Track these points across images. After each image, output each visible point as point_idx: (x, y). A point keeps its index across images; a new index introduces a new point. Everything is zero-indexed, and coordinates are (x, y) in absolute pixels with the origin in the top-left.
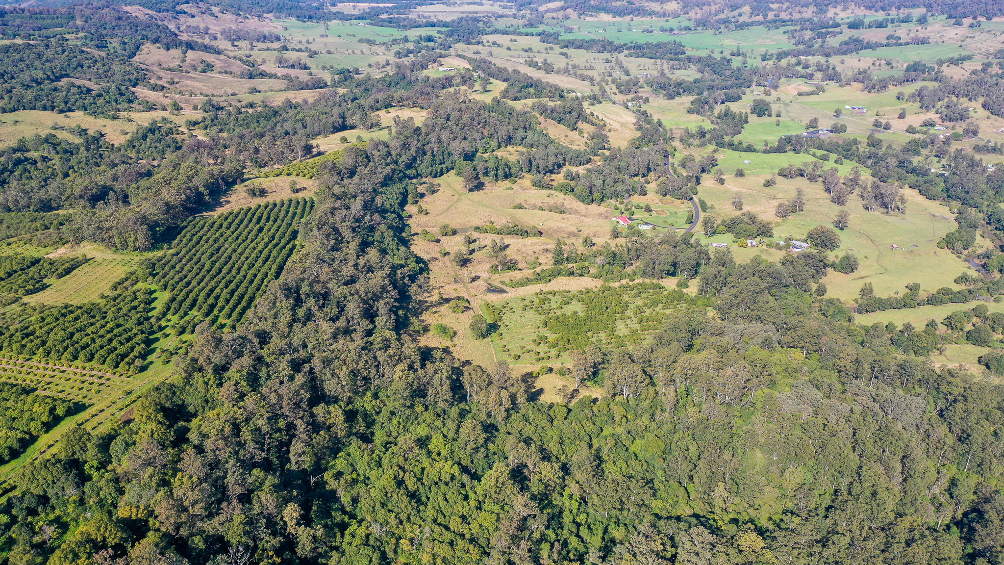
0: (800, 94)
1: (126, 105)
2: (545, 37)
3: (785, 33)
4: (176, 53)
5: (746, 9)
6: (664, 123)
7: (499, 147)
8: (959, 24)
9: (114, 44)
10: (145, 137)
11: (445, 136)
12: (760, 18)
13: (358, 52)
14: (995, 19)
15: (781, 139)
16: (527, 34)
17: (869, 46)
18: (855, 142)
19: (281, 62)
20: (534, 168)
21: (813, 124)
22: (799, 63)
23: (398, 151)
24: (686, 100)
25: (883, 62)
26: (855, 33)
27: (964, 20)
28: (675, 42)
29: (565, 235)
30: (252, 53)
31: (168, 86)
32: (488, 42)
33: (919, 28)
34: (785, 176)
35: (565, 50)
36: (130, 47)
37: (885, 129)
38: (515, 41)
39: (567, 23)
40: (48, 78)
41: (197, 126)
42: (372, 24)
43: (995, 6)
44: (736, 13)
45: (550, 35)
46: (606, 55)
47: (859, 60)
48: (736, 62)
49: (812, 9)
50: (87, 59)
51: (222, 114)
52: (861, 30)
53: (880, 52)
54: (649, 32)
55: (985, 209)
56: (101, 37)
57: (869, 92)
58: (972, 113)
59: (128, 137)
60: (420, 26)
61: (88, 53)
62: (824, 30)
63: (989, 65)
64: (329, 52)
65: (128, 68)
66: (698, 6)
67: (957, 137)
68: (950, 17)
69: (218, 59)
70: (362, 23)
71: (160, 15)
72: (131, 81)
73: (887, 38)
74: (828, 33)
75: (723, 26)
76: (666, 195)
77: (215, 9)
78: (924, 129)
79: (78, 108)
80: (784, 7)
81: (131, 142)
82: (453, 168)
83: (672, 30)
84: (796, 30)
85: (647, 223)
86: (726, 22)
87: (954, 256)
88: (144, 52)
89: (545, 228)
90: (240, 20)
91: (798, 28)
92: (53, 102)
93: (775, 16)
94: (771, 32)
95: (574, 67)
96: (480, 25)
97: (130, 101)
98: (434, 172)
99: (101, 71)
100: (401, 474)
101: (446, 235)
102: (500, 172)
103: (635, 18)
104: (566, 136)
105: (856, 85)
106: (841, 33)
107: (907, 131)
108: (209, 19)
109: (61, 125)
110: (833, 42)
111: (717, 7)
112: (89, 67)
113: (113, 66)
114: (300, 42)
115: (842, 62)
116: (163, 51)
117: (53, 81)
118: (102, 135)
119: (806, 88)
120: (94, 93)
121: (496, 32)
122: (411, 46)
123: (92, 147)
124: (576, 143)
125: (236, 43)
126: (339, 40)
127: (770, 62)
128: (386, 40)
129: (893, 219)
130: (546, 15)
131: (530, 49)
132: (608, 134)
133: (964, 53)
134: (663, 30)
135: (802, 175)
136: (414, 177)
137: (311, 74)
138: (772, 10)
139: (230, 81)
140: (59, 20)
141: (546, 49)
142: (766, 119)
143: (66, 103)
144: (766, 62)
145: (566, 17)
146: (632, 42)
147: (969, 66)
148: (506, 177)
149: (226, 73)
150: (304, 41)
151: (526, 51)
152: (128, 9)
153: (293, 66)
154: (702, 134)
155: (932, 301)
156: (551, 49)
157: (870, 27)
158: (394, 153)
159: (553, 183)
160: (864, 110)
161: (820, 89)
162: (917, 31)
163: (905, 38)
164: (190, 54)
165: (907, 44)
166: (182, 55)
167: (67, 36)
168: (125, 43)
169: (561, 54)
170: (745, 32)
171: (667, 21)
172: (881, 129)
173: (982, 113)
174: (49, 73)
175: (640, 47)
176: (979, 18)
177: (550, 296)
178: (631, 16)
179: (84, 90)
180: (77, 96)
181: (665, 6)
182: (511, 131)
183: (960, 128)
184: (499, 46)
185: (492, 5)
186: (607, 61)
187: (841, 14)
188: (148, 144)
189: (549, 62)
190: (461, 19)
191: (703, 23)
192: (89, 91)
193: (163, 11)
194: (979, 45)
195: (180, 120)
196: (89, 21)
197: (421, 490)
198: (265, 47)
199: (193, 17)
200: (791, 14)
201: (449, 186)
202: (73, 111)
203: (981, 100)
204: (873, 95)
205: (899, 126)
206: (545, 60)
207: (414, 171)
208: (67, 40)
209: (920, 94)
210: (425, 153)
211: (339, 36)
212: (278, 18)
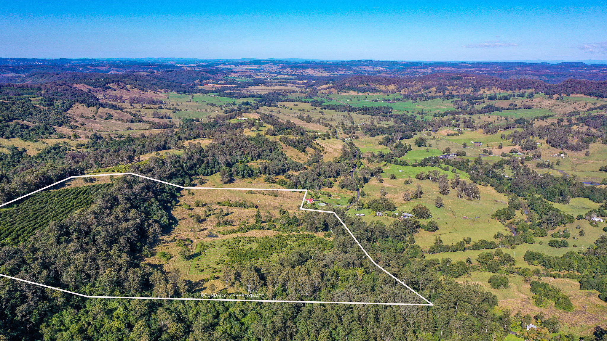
0: (448, 135)
1: (47, 135)
2: (314, 103)
3: (452, 102)
4: (93, 109)
5: (433, 89)
6: (361, 150)
7: (252, 160)
8: (551, 98)
9: (58, 103)
10: (49, 152)
11: (218, 153)
12: (441, 94)
13: (204, 110)
14: (571, 95)
15: (425, 158)
16: (305, 102)
17: (497, 109)
18: (468, 161)
19: (155, 115)
20: (267, 171)
21: (448, 151)
22: (454, 119)
23: (185, 161)
24: (381, 137)
25: (503, 118)
26: (491, 102)
27: (554, 96)
28: (388, 106)
29: (272, 208)
30: (141, 110)
31: (80, 126)
32: (281, 105)
33: (528, 100)
34: (419, 179)
35: (322, 111)
36: (67, 105)
37: (489, 154)
38: (297, 105)
39: (330, 96)
40: (5, 120)
41: (82, 147)
42: (219, 96)
43: (571, 88)
44: (427, 91)
45: (318, 102)
46: (346, 113)
47: (489, 117)
48: (419, 118)
49: (471, 89)
50: (35, 110)
51: (100, 141)
52: (496, 101)
53: (504, 113)
54: (376, 101)
55: (528, 198)
56: (50, 100)
57: (487, 134)
58: (538, 146)
59: (40, 152)
60: (246, 97)
61: (37, 108)
62: (474, 101)
63: (562, 120)
64: (187, 110)
65: (59, 116)
66: (406, 87)
67: (528, 159)
68: (546, 94)
69: (116, 113)
70: (213, 95)
71: (96, 89)
72: (59, 123)
73: (510, 105)
74: (477, 102)
75: (418, 99)
76: (343, 187)
77: (129, 87)
78: (511, 154)
79: (18, 136)
80: (455, 88)
81: (40, 154)
82: (219, 171)
83: (389, 100)
84: (458, 101)
85: (324, 202)
86: (421, 96)
87: (500, 223)
88: (74, 108)
89: (260, 204)
90: (142, 92)
91: (460, 99)
92: (4, 133)
93: (450, 93)
94: (444, 102)
95: (324, 119)
96: (281, 96)
97: (51, 133)
98: (206, 173)
99: (42, 117)
100: (86, 326)
101: (198, 206)
102: (246, 173)
103: (370, 94)
104: (297, 155)
105: (481, 130)
106: (484, 102)
107: (502, 156)
108: (124, 92)
109: (4, 145)
110: (478, 107)
111: (416, 88)
112: (36, 115)
113: (50, 115)
114: (173, 105)
115: (479, 118)
116: (85, 108)
117: (7, 121)
118: (25, 150)
119: (452, 132)
120: (30, 128)
121: (288, 100)
122: (235, 107)
123: (16, 156)
124: (302, 159)
125: (133, 105)
126: (197, 104)
127: (438, 118)
128: (223, 104)
129: (472, 203)
130: (319, 92)
131: (303, 110)
132: (324, 155)
133: (551, 114)
134: (384, 100)
135: (429, 179)
136: (193, 175)
137: (170, 121)
138: (448, 90)
139: (118, 124)
140: (32, 91)
141: (313, 110)
142: (423, 148)
143: (12, 133)
144: (435, 118)
145: (330, 93)
146: (363, 106)
147: (549, 121)
148: (249, 176)
149: (119, 120)
150: (175, 104)
151: (301, 111)
152: (77, 85)
153: (162, 117)
154: (382, 156)
155: (476, 247)
156: (315, 109)
157: (500, 99)
158: (181, 161)
159: (277, 180)
160: (481, 144)
161: (460, 133)
162: (527, 101)
163: (519, 105)
164: (101, 110)
165: (520, 108)
166: (96, 110)
167: (31, 99)
168: (64, 103)
169: (320, 112)
170: (430, 102)
171: (388, 95)
172: (487, 154)
173: (546, 145)
174: (6, 117)
175: (367, 109)
176: (563, 95)
177: (242, 240)
178: (368, 92)
179: (25, 126)
180: (19, 130)
181: (388, 87)
182: (261, 151)
183: (531, 154)
184: (286, 108)
185: (292, 86)
186: (344, 116)
187: (486, 92)
188: (50, 155)
189: (310, 116)
190: (270, 93)
191: (407, 97)
192: (28, 127)
193: (98, 87)
194: (560, 110)
195: (73, 144)
196: (49, 91)
197: (96, 336)
198: (149, 107)
199: (115, 90)
200: (458, 92)
201: (214, 180)
202: (15, 138)
203: (546, 138)
204: (489, 136)
205: (497, 152)
206: (309, 115)
207: (193, 172)
208: (31, 101)
209: (514, 135)
210: (203, 162)
211: (197, 102)
212: (166, 92)
